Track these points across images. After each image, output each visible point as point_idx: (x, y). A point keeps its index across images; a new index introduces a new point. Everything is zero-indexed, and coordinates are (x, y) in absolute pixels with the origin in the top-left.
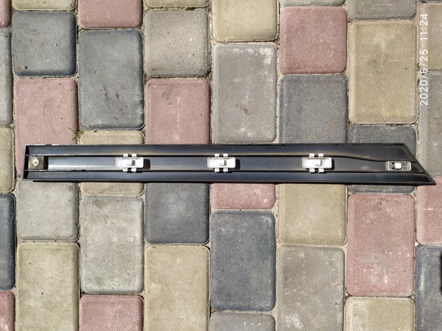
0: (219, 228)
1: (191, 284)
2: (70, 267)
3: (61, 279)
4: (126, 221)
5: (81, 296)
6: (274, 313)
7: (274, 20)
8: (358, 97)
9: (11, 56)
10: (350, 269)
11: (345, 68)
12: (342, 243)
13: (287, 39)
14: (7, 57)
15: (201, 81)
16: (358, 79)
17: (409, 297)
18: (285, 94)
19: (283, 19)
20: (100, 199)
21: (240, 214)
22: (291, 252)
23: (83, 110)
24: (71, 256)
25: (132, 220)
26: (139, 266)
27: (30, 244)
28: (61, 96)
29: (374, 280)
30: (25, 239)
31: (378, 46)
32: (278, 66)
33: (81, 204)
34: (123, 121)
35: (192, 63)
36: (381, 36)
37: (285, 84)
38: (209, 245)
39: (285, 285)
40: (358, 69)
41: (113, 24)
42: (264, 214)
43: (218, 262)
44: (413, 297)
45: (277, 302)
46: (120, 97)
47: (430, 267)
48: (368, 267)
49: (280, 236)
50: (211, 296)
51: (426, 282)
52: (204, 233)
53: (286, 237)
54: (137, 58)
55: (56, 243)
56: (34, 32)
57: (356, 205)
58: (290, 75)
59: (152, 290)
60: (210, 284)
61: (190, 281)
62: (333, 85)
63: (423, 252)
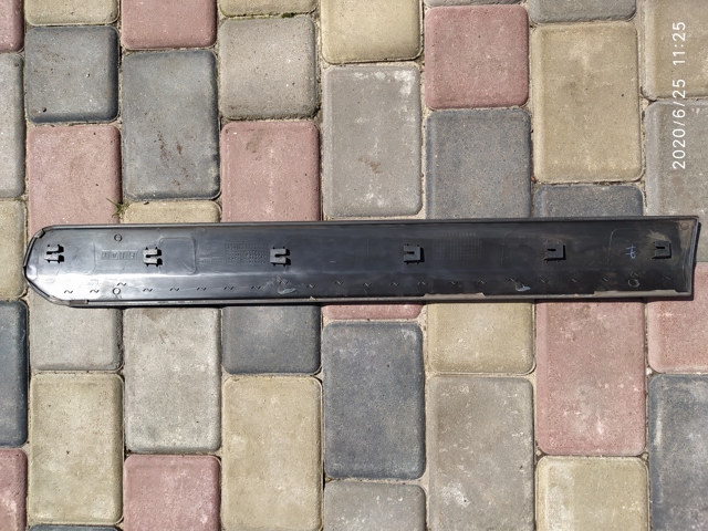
0: (335, 349)
1: (293, 436)
2: (108, 412)
3: (95, 430)
4: (193, 339)
5: (125, 457)
6: (424, 482)
7: (415, 28)
8: (547, 141)
9: (22, 93)
10: (542, 412)
11: (527, 98)
12: (530, 370)
13: (435, 55)
14: (18, 95)
15: (305, 123)
16: (547, 113)
17: (639, 456)
18: (433, 139)
19: (428, 26)
21: (368, 326)
22: (447, 385)
23: (128, 171)
24: (111, 394)
25: (203, 337)
26: (213, 410)
27: (49, 374)
28: (96, 151)
29: (580, 428)
30: (43, 369)
31: (576, 62)
32: (423, 98)
34: (188, 187)
35: (291, 96)
36: (581, 46)
37: (433, 124)
38: (321, 375)
39: (440, 437)
40: (546, 98)
41: (172, 43)
42: (405, 326)
43: (335, 401)
44: (645, 457)
45: (428, 465)
46: (183, 151)
47: (670, 407)
48: (571, 408)
49: (431, 360)
50: (325, 455)
51: (664, 431)
52: (312, 356)
53: (440, 361)
54: (208, 90)
55: (88, 375)
56: (56, 58)
57: (549, 309)
58: (441, 110)
59: (234, 443)
60: (323, 436)
61: (292, 432)
62: (507, 125)
63: (659, 383)
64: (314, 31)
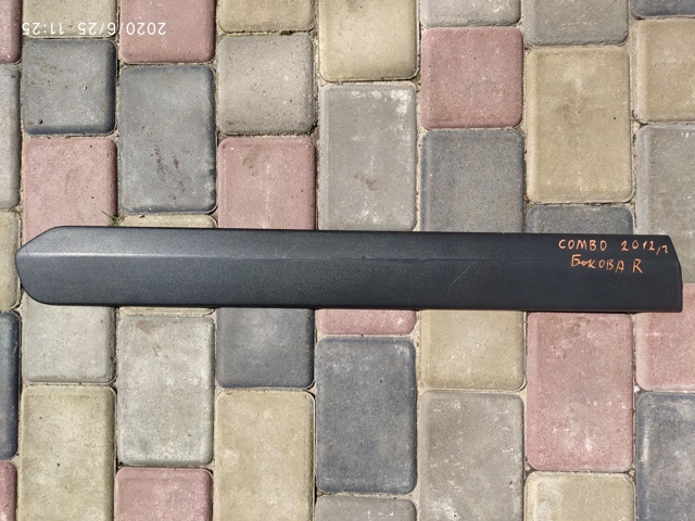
0: (329, 364)
1: (286, 451)
2: (101, 424)
3: (87, 442)
4: (187, 352)
5: (117, 469)
6: (415, 497)
7: (412, 48)
8: (540, 163)
9: (19, 104)
10: (532, 428)
11: (521, 120)
12: (520, 387)
13: (431, 76)
14: (14, 106)
15: (301, 140)
16: (540, 135)
17: (626, 472)
18: (429, 158)
19: (425, 46)
20: (148, 319)
21: (360, 341)
22: (439, 400)
23: (124, 184)
24: (103, 406)
25: (197, 351)
26: (205, 424)
27: (41, 386)
28: (91, 164)
29: (569, 445)
30: (35, 381)
31: (570, 86)
32: (419, 117)
33: (119, 327)
34: (184, 201)
35: (288, 113)
36: (575, 69)
37: (429, 143)
38: (314, 390)
39: (431, 452)
40: (540, 120)
41: (171, 57)
42: (398, 342)
43: (327, 416)
44: (632, 473)
45: (419, 480)
46: (180, 165)
47: (657, 425)
48: (561, 425)
49: (423, 376)
50: (317, 470)
51: (651, 448)
52: (305, 371)
53: (432, 377)
54: (206, 106)
55: (81, 387)
56: (53, 70)
57: (540, 327)
58: (436, 130)
59: (226, 458)
60: (315, 451)
61: (284, 446)
62: (501, 145)
63: (646, 401)
64: (312, 49)
